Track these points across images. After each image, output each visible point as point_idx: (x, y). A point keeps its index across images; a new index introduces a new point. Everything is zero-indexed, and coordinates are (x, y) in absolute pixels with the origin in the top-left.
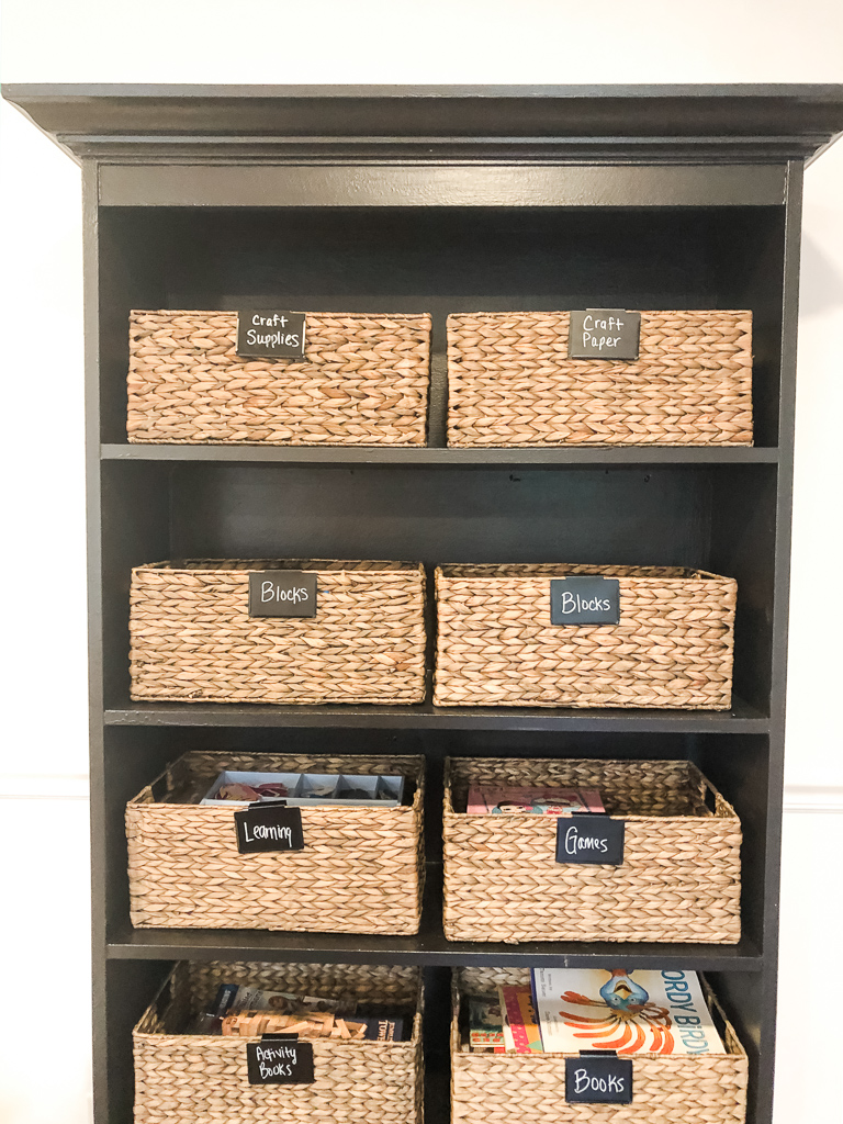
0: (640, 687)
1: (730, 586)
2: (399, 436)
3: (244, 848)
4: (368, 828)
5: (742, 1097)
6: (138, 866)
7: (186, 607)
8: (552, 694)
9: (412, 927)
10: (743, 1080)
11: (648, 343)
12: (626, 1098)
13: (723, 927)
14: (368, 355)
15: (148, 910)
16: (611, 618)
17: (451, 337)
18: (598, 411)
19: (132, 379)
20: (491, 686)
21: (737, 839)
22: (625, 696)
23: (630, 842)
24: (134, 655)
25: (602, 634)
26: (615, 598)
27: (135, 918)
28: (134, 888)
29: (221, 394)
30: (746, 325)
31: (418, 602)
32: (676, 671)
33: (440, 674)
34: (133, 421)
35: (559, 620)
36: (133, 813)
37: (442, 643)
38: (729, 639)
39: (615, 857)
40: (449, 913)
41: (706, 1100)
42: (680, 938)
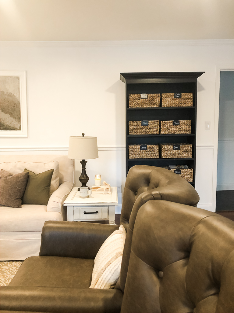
0: (182, 131)
1: (191, 121)
2: (157, 106)
3: (141, 150)
4: (154, 147)
5: (192, 173)
6: (130, 152)
7: (135, 125)
8: (173, 133)
9: (158, 157)
10: (192, 172)
11: (182, 96)
12: (180, 174)
13: (190, 156)
14: (154, 98)
15: (131, 157)
16: (179, 124)
17: (162, 96)
18: (177, 103)
19: (130, 101)
20: (166, 132)
21: (191, 147)
22: (180, 132)
23: (181, 147)
24: (130, 130)
25: (178, 126)
26: (179, 122)
27: (129, 158)
28: (129, 154)
29: (139, 102)
30: (192, 94)
31: (159, 124)
32: (185, 130)
33: (161, 131)
34: (130, 106)
35: (173, 125)
36: (129, 147)
37: (161, 128)
38: (190, 126)
39: (179, 149)
40: (162, 155)
41: (189, 174)
42: (186, 157)
